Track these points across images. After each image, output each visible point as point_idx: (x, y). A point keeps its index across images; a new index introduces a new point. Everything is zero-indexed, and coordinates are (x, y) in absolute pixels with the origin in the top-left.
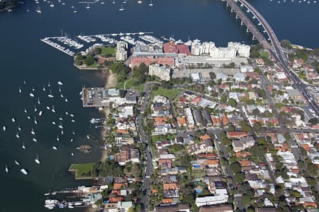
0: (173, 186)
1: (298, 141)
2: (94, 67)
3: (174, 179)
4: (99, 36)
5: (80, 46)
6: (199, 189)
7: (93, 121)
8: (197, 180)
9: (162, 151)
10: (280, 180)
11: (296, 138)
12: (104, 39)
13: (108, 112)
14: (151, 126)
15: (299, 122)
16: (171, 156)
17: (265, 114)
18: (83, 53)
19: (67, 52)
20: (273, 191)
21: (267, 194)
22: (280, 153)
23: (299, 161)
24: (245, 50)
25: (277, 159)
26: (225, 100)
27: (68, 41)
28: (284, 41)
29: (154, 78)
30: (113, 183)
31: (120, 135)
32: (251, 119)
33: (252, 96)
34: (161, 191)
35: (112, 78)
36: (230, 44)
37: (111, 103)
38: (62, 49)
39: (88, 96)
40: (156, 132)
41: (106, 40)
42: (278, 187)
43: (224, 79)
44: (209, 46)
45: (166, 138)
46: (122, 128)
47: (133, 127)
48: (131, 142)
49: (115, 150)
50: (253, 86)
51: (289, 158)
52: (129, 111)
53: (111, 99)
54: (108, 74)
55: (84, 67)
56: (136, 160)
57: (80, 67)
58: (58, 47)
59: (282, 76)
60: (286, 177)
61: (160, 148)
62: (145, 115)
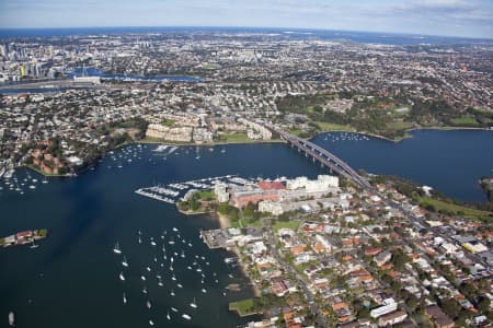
0: (342, 305)
1: (422, 249)
2: (202, 211)
3: (338, 299)
4: (190, 183)
5: (176, 194)
6: (367, 304)
7: (227, 260)
8: (361, 296)
9: (314, 277)
10: (427, 282)
11: (419, 247)
12: (196, 185)
13: (237, 251)
14: (289, 258)
15: (413, 234)
16: (325, 280)
17: (385, 231)
18: (184, 200)
19: (166, 200)
20: (427, 292)
21: (424, 296)
22: (415, 261)
23: (432, 265)
24: (334, 181)
25: (416, 266)
26: (343, 224)
27: (161, 190)
28: (361, 170)
29: (267, 214)
30: (281, 315)
31: (264, 269)
32: (375, 236)
33: (365, 218)
34: (332, 312)
35: (223, 220)
36: (320, 177)
37: (236, 242)
38: (160, 198)
39: (209, 238)
40: (298, 262)
41: (200, 186)
42: (429, 288)
43: (333, 206)
44: (302, 181)
45: (310, 265)
46: (262, 262)
47: (271, 260)
48: (278, 273)
49: (265, 284)
50: (361, 209)
51: (424, 264)
52: (260, 247)
53: (236, 238)
54: (217, 216)
55: (190, 212)
56: (293, 289)
57: (187, 213)
58: (155, 196)
59: (376, 199)
60: (430, 279)
61: (309, 274)
62: (277, 248)
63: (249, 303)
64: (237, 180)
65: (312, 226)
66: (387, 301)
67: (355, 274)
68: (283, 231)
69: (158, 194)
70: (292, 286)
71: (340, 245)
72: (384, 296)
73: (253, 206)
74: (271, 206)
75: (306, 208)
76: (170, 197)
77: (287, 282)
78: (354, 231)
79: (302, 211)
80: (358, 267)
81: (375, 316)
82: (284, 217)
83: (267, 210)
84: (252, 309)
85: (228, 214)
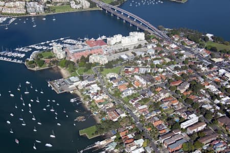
0: (160, 122)
1: (210, 78)
2: (46, 67)
3: (156, 119)
4: (33, 46)
5: (23, 55)
6: (177, 119)
7: (72, 100)
8: (171, 115)
9: (137, 105)
10: (217, 101)
11: (208, 77)
12: (37, 47)
13: (78, 93)
14: (117, 93)
15: (203, 69)
16: (145, 106)
17: (182, 68)
18: (30, 59)
19: (15, 61)
20: (218, 108)
21: (216, 111)
22: (207, 87)
23: (219, 89)
24: (141, 36)
25: (208, 91)
26: (152, 66)
27: (10, 54)
28: (160, 26)
29: (96, 64)
30: (117, 134)
31: (100, 104)
32: (176, 73)
33: (168, 60)
34: (153, 128)
35: (64, 71)
36: (131, 33)
37: (77, 87)
38: (10, 60)
39: (56, 86)
40: (124, 95)
41: (41, 48)
42: (219, 105)
43: (143, 54)
45: (134, 97)
46: (98, 99)
47: (104, 96)
48: (111, 105)
49: (103, 114)
50: (163, 55)
51: (213, 89)
52: (95, 88)
53: (75, 84)
54: (59, 69)
55: (36, 68)
56: (123, 115)
57: (35, 69)
58: (5, 59)
59: (174, 46)
60: (219, 99)
61: (133, 103)
62: (108, 87)
63: (94, 128)
64: (69, 41)
65: (130, 70)
66: (191, 116)
67: (165, 100)
68: (111, 75)
69: (7, 57)
70: (123, 113)
71: (152, 81)
72: (189, 113)
73: (85, 60)
74: (98, 57)
75: (124, 57)
76: (18, 58)
77: (119, 111)
78: (160, 70)
79: (121, 59)
80: (167, 95)
81: (184, 128)
82: (110, 65)
83: (96, 61)
84: (96, 132)
85: (67, 67)
